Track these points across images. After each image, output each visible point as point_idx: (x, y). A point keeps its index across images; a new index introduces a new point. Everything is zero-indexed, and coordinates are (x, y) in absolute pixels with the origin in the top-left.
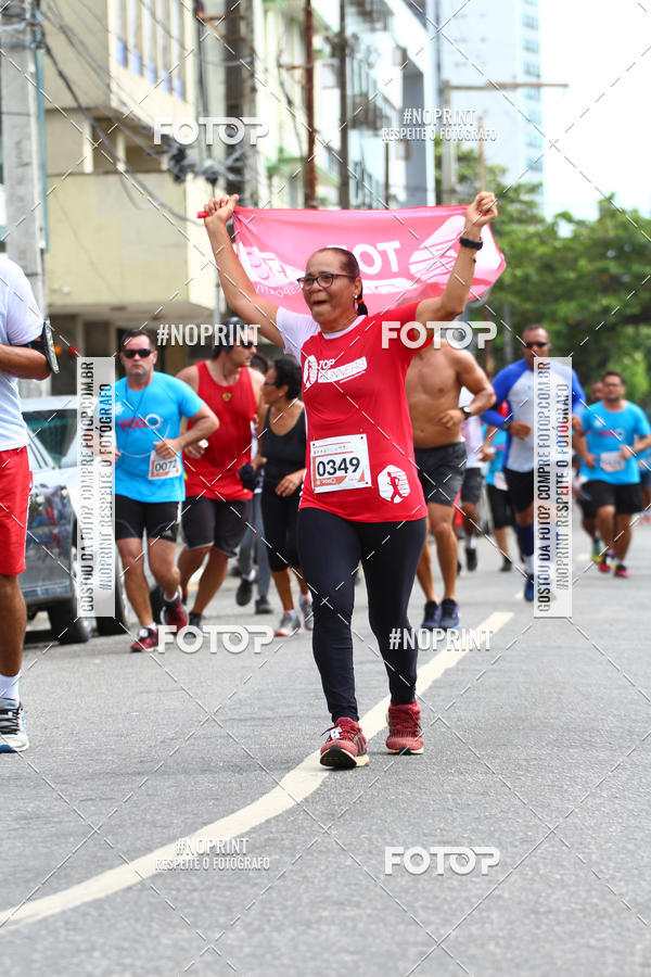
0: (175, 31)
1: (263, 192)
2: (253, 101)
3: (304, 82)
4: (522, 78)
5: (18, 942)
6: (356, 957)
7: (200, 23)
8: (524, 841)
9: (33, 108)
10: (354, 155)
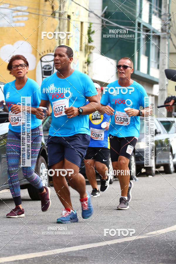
9: (167, 52)
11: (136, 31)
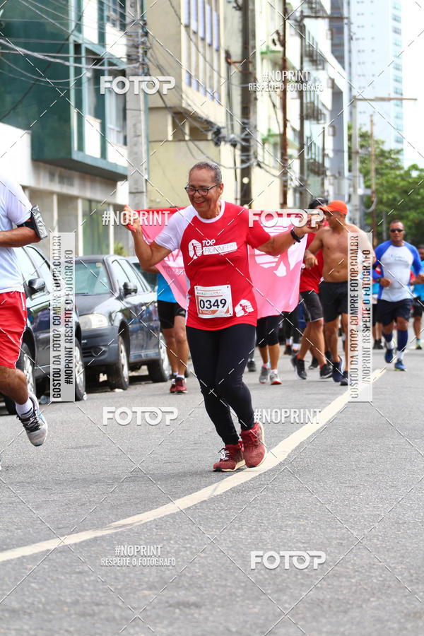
0: (215, 67)
1: (260, 151)
2: (255, 105)
3: (282, 95)
4: (393, 95)
5: (132, 535)
6: (305, 545)
7: (229, 64)
8: (391, 487)
9: (142, 107)
10: (307, 133)
11: (71, 64)
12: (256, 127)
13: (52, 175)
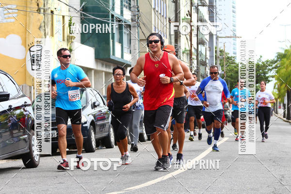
0: (165, 24)
1: (182, 56)
2: (180, 39)
3: (190, 35)
7: (170, 23)
11: (110, 22)
12: (180, 47)
13: (103, 65)
